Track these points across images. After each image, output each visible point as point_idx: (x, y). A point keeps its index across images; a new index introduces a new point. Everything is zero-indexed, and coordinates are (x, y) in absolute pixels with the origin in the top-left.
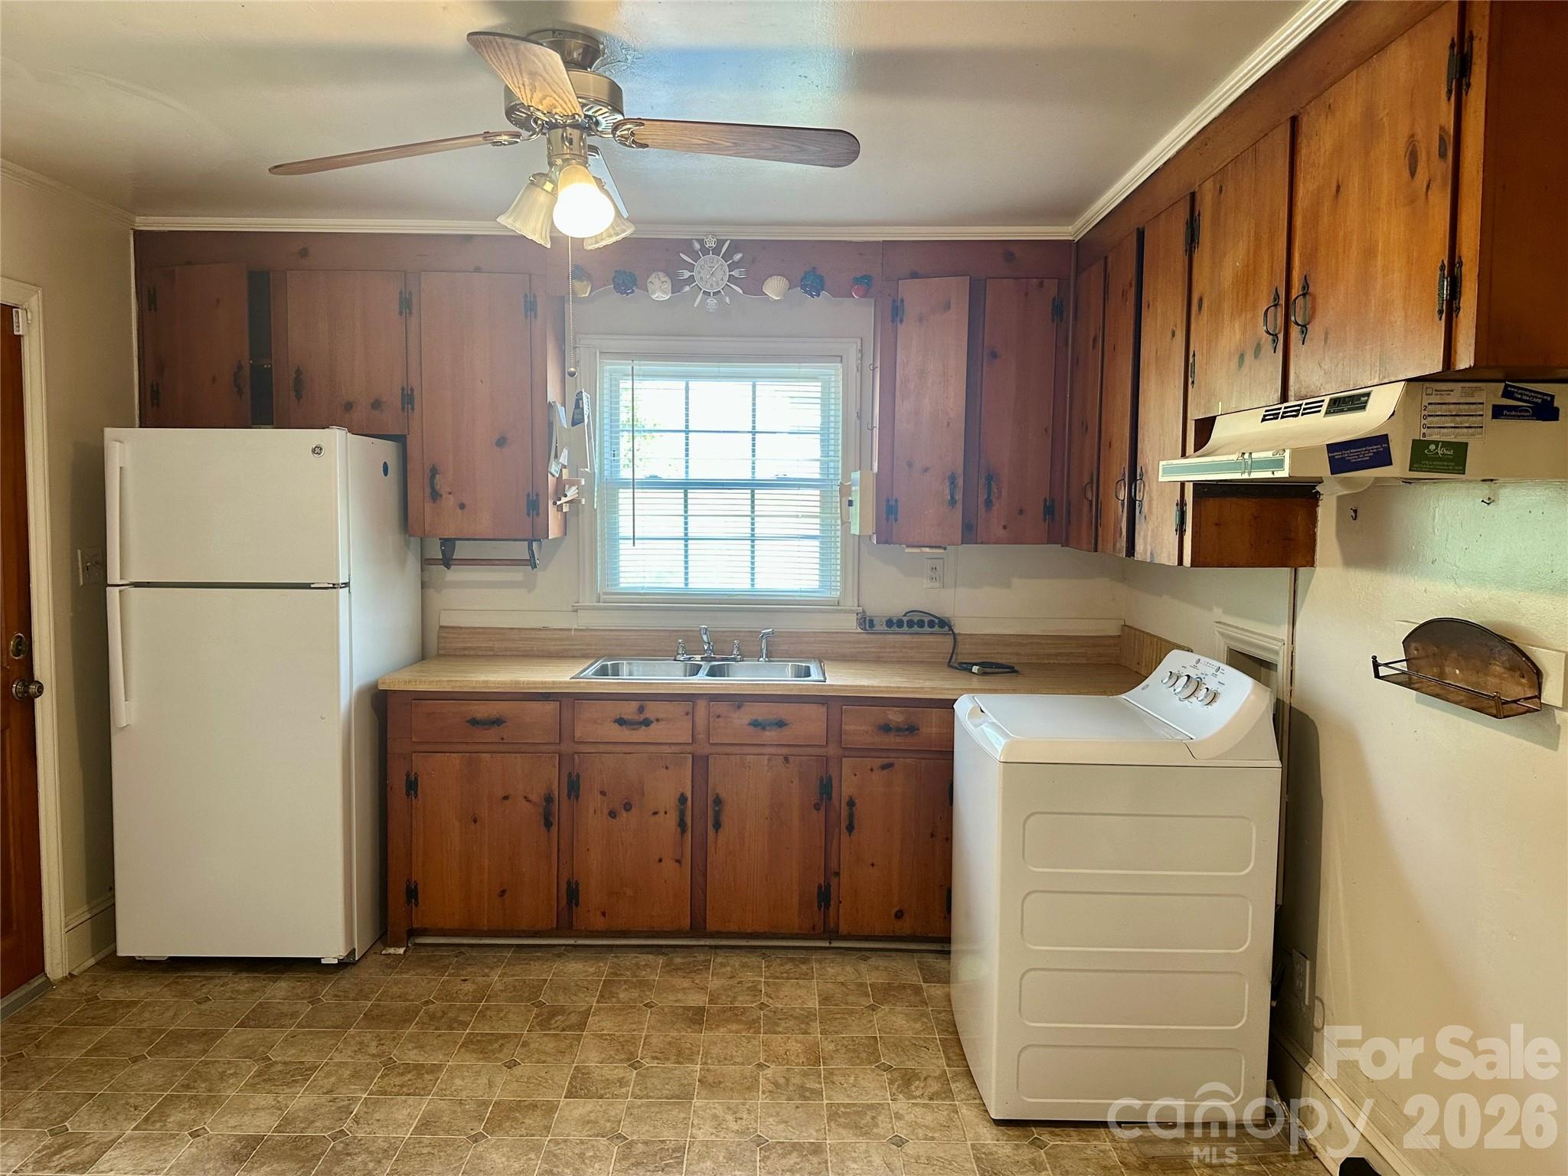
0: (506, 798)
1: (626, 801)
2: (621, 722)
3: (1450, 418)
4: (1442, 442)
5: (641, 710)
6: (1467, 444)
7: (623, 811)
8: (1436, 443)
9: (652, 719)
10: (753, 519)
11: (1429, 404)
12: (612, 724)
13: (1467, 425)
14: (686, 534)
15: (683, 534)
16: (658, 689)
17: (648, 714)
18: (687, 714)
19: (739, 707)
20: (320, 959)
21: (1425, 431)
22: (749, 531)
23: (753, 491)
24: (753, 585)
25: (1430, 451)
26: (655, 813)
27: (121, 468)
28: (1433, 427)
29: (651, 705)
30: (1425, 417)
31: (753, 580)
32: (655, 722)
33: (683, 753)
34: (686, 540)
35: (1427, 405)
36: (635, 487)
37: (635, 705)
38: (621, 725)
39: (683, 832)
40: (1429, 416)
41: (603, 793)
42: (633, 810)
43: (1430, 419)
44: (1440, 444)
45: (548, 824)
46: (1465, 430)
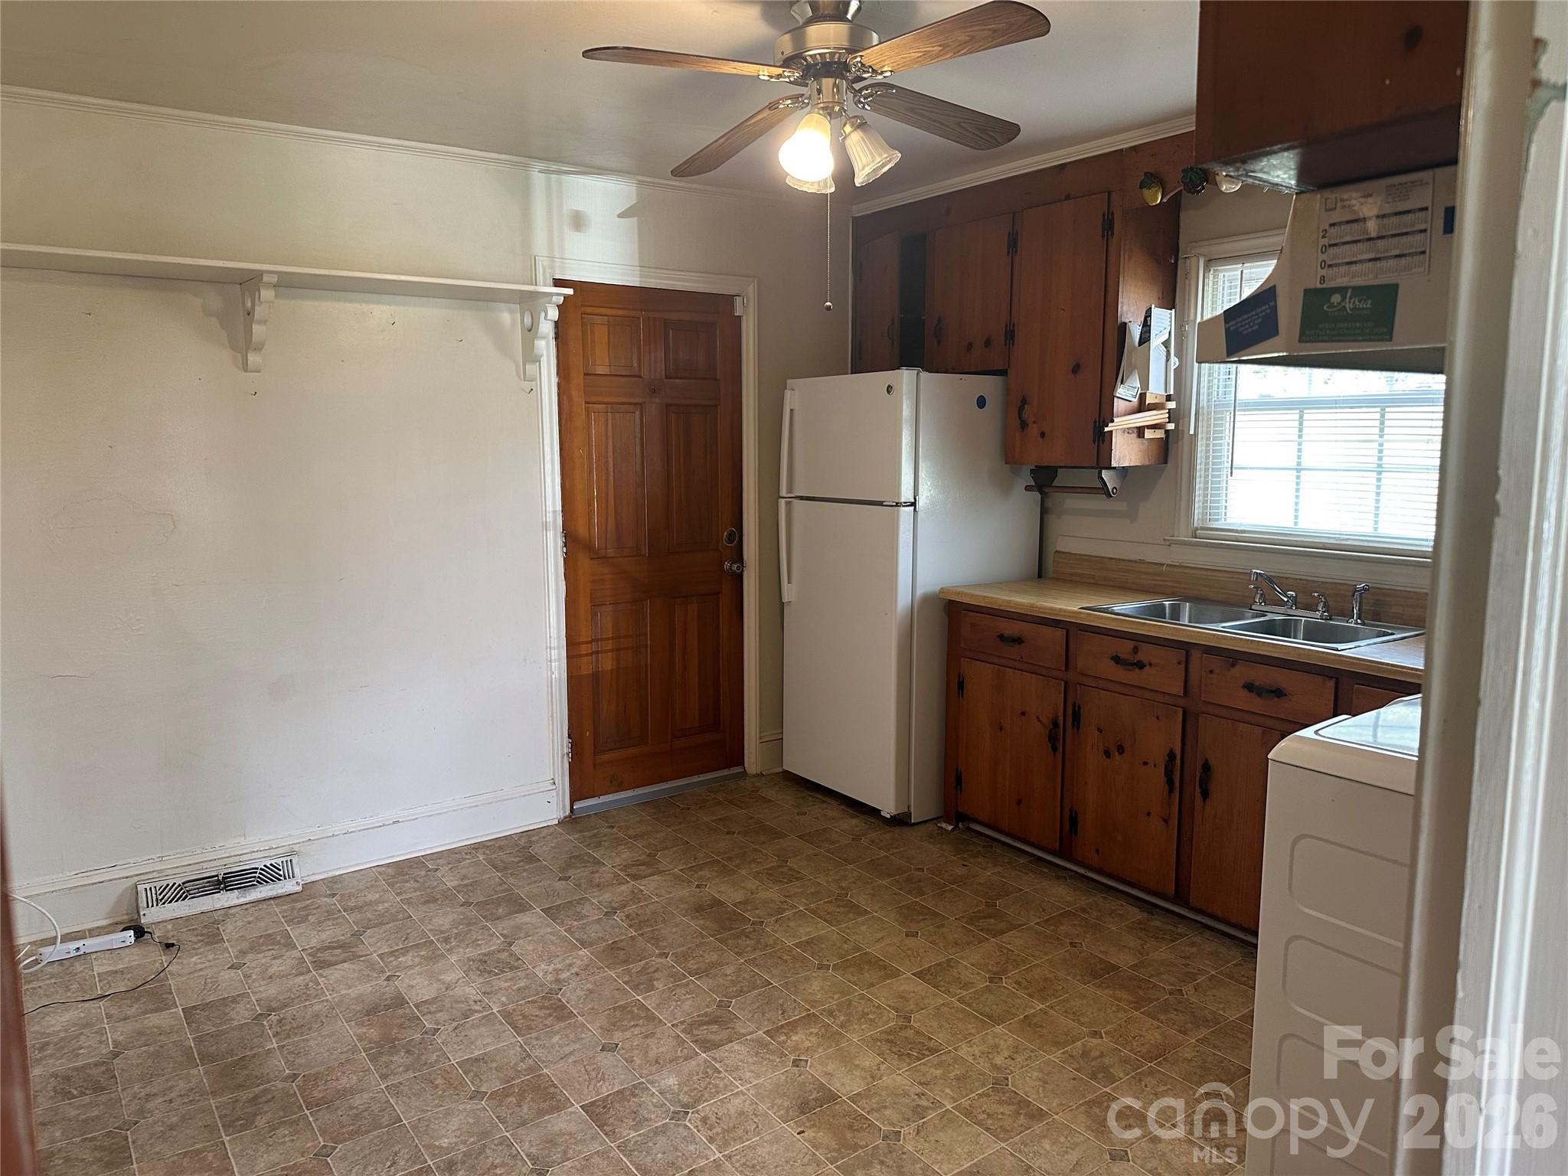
0: (1023, 714)
1: (1119, 743)
2: (1116, 659)
3: (1367, 244)
4: (1354, 288)
5: (1136, 650)
6: (1395, 287)
7: (1117, 753)
8: (1342, 290)
9: (1145, 662)
10: (1381, 445)
11: (1332, 225)
12: (1109, 660)
13: (1397, 252)
14: (1299, 464)
15: (1295, 464)
16: (1149, 631)
17: (1141, 656)
18: (1179, 663)
19: (1233, 665)
20: (880, 811)
21: (1324, 272)
22: (1375, 460)
23: (1383, 409)
24: (1376, 529)
25: (1332, 306)
26: (1146, 763)
27: (791, 410)
28: (1337, 265)
29: (1145, 647)
30: (1324, 249)
31: (1376, 522)
32: (1148, 666)
33: (1175, 706)
34: (1298, 471)
35: (1327, 228)
36: (1237, 408)
37: (1130, 645)
38: (1117, 663)
39: (1171, 791)
40: (1330, 246)
41: (1100, 730)
42: (1124, 755)
43: (1335, 250)
44: (1350, 290)
45: (1055, 749)
46: (1392, 263)
